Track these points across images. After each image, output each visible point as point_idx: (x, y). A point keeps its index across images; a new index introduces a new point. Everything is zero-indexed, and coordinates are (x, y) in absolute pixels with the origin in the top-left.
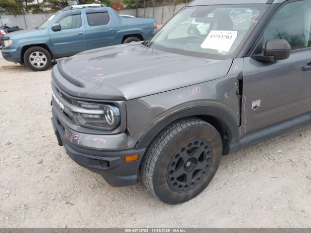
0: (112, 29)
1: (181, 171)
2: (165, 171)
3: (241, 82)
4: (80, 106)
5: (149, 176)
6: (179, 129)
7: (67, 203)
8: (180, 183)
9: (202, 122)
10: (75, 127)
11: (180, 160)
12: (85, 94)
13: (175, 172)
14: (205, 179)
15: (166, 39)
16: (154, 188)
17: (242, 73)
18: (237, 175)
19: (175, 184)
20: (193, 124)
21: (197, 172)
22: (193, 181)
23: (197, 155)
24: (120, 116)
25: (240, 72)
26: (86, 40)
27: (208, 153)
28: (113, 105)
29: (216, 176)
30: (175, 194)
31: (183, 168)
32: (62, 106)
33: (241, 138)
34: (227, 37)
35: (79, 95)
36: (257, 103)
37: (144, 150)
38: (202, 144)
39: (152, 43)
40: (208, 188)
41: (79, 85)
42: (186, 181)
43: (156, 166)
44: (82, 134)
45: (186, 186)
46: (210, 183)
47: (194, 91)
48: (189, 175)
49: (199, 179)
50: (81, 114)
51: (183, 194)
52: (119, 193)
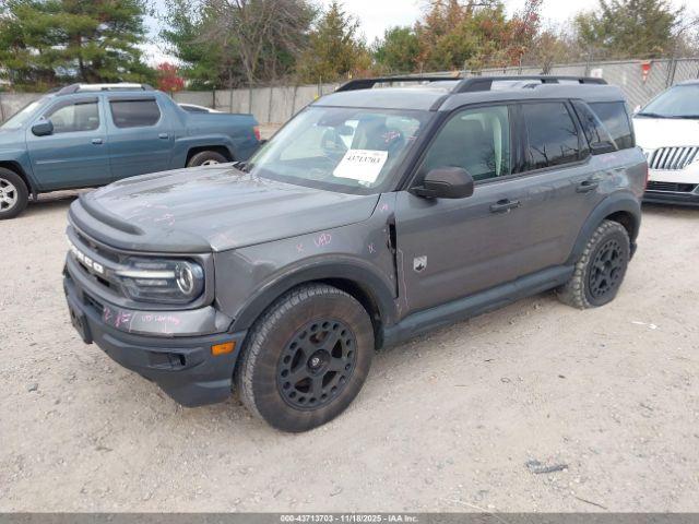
0: (166, 135)
1: (301, 373)
2: (273, 370)
3: (392, 228)
4: (133, 266)
5: (247, 379)
6: (295, 301)
7: (99, 449)
8: (300, 394)
9: (333, 291)
10: (122, 302)
11: (300, 353)
12: (144, 245)
13: (290, 374)
14: (347, 389)
15: (277, 160)
16: (256, 400)
17: (393, 214)
18: (401, 385)
19: (293, 395)
20: (318, 293)
21: (330, 375)
22: (324, 391)
23: (329, 346)
24: (204, 279)
25: (390, 213)
26: (107, 157)
27: (348, 343)
28: (192, 260)
29: (366, 388)
30: (293, 413)
31: (305, 366)
32: (100, 269)
33: (402, 319)
34: (373, 160)
35: (134, 247)
36: (420, 262)
37: (243, 335)
38: (335, 326)
39: (252, 166)
40: (352, 407)
41: (131, 230)
42: (312, 391)
43: (257, 360)
44: (137, 313)
45: (312, 400)
46: (356, 399)
47: (321, 240)
48: (317, 381)
49: (335, 388)
50: (134, 279)
51: (307, 415)
52: (197, 425)
